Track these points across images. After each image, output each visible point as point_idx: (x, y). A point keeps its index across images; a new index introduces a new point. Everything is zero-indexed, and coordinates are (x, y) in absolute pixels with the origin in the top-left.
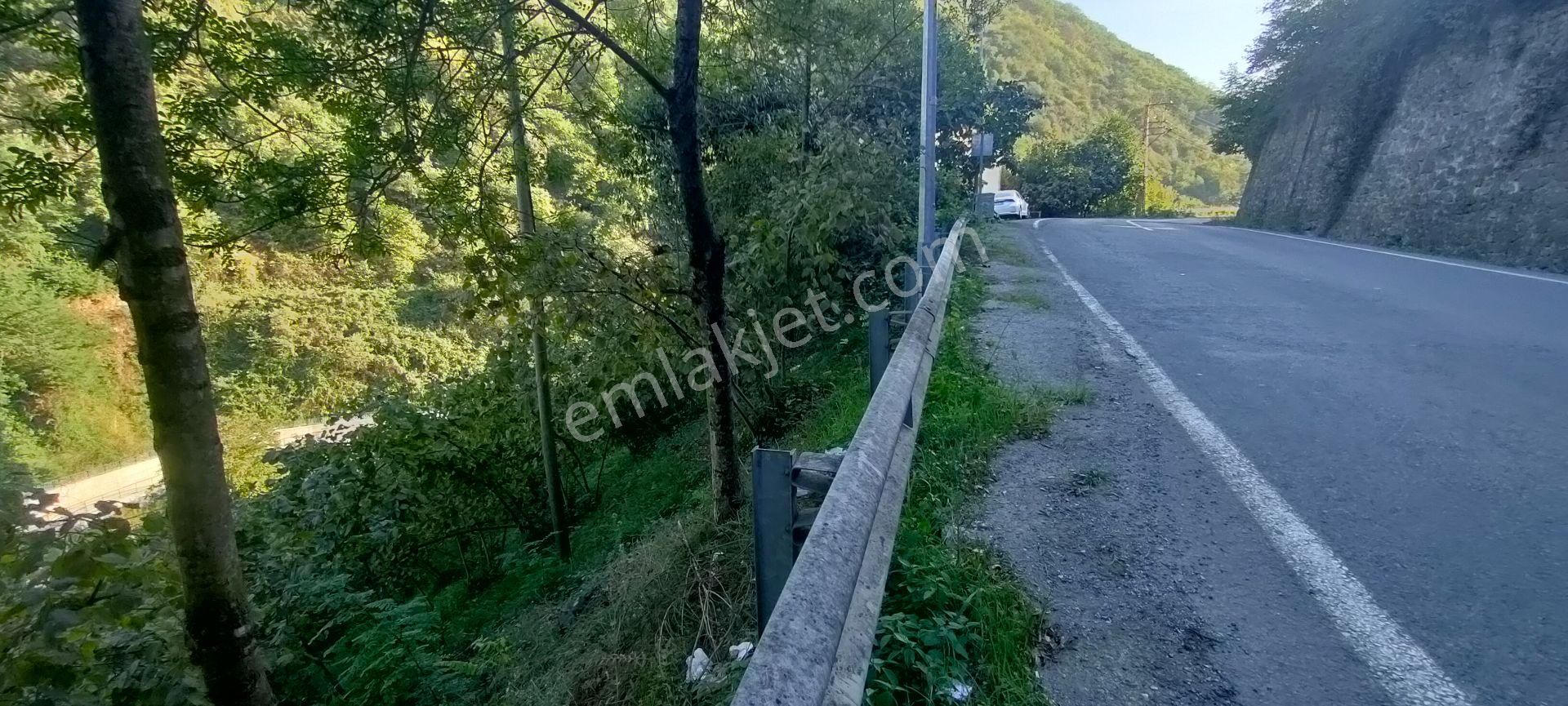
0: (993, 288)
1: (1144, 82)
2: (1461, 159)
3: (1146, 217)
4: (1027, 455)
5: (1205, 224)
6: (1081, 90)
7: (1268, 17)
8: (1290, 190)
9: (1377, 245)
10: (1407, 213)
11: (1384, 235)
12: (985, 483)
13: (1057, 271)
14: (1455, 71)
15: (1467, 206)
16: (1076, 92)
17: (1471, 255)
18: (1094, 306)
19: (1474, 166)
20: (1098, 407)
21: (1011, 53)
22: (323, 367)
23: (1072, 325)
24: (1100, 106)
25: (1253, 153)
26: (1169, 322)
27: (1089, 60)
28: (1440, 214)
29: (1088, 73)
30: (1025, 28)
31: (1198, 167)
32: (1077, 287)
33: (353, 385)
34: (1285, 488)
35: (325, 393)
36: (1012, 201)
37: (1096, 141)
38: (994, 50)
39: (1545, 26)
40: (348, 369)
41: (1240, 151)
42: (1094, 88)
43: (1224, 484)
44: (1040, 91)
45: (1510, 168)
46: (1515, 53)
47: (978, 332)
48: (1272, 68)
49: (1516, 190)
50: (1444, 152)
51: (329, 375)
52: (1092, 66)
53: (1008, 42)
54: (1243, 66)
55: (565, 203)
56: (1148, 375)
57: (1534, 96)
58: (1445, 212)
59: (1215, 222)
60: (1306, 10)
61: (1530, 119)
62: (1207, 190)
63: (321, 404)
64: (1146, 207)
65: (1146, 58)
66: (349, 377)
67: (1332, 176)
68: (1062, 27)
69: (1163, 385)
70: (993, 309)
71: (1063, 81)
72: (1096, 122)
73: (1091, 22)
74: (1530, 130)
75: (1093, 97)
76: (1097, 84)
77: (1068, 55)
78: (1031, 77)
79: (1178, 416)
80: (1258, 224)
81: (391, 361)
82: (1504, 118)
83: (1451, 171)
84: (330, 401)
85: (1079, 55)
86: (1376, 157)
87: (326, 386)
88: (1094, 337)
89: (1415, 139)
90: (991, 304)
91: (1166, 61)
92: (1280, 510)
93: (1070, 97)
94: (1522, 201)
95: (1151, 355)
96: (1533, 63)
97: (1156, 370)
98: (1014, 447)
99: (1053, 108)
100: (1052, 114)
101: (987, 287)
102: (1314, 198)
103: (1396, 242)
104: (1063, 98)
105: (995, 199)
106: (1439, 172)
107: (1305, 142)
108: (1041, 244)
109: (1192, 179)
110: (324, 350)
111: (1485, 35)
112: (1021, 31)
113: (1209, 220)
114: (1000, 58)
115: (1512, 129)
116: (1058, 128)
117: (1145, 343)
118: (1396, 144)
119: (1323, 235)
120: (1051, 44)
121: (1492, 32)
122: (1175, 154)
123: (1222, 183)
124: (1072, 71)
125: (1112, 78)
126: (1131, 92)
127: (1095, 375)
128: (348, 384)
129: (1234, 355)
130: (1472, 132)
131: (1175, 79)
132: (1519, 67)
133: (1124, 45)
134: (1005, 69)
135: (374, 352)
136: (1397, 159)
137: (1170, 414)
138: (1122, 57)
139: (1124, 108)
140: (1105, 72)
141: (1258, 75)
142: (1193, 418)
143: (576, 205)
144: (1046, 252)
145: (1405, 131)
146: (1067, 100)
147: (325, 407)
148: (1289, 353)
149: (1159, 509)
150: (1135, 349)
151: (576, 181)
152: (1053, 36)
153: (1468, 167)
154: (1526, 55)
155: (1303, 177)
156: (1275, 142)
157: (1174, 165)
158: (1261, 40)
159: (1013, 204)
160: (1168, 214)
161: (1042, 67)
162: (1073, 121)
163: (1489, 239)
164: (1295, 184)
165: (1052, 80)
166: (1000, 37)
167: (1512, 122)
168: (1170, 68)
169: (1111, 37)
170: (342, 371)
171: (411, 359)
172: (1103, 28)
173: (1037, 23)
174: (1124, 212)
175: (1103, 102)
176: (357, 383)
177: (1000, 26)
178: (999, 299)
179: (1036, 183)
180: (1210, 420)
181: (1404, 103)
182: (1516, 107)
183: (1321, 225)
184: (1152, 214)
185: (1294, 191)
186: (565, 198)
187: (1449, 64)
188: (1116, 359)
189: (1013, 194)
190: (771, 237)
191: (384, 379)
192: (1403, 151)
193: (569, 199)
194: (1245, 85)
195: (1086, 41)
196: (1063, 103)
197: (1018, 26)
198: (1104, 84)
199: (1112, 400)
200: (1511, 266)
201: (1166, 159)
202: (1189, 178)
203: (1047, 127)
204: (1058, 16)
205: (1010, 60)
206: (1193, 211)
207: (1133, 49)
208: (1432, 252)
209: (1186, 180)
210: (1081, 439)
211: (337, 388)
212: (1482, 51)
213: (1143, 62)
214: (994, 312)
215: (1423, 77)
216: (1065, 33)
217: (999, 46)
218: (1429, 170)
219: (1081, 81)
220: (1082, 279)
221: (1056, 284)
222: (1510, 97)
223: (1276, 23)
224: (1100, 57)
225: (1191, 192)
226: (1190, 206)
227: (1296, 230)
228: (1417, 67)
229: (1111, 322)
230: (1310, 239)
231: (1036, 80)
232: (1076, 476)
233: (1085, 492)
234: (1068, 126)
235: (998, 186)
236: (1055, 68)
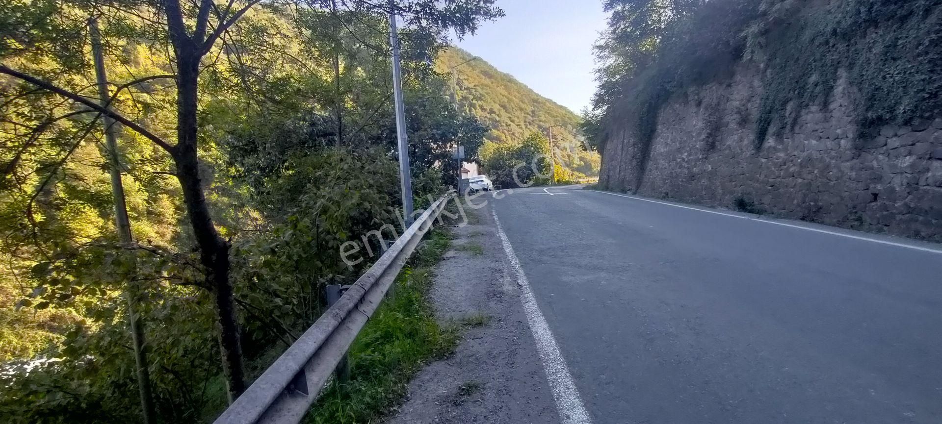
0: (455, 242)
1: (549, 114)
2: (686, 154)
3: (556, 185)
4: (436, 374)
5: (584, 189)
6: (518, 118)
7: (598, 83)
8: (618, 170)
9: (658, 198)
10: (669, 181)
11: (661, 192)
13: (496, 226)
14: (677, 112)
15: (692, 177)
16: (516, 119)
17: (697, 202)
18: (508, 250)
19: (692, 157)
20: (490, 327)
21: (480, 99)
22: (9, 323)
23: (493, 265)
24: (529, 126)
25: (601, 151)
26: (546, 258)
27: (521, 103)
28: (682, 181)
29: (521, 109)
30: (486, 86)
31: (581, 157)
32: (503, 237)
33: (36, 334)
34: (577, 377)
35: (10, 342)
36: (482, 181)
37: (526, 146)
38: (471, 97)
39: (708, 91)
40: (32, 322)
41: (595, 150)
42: (525, 117)
43: (546, 380)
44: (498, 119)
45: (706, 158)
46: (699, 104)
47: (436, 276)
48: (603, 108)
49: (710, 169)
50: (679, 150)
51: (15, 328)
52: (523, 106)
53: (478, 93)
54: (590, 107)
56: (525, 298)
57: (709, 124)
58: (684, 180)
59: (589, 187)
60: (614, 80)
61: (710, 135)
62: (586, 168)
63: (6, 352)
64: (556, 179)
65: (549, 102)
66: (33, 328)
67: (634, 163)
68: (506, 86)
69: (531, 304)
70: (451, 257)
71: (509, 113)
72: (527, 135)
73: (520, 83)
74: (710, 140)
75: (525, 122)
76: (526, 115)
77: (510, 100)
78: (492, 112)
79: (533, 329)
80: (607, 188)
81: (70, 312)
82: (699, 134)
83: (683, 159)
84: (15, 348)
85: (515, 100)
86: (652, 153)
87: (11, 337)
88: (502, 272)
89: (667, 144)
90: (450, 253)
91: (559, 104)
92: (572, 397)
93: (513, 121)
94: (712, 175)
95: (530, 283)
96: (706, 109)
97: (530, 295)
98: (430, 367)
99: (505, 128)
100: (505, 131)
101: (452, 241)
102: (629, 174)
103: (665, 197)
104: (509, 122)
105: (470, 181)
106: (679, 160)
107: (621, 146)
108: (492, 208)
109: (578, 163)
110: (10, 310)
111: (686, 95)
112: (485, 87)
113: (585, 186)
114: (474, 101)
115: (704, 140)
116: (509, 138)
117: (529, 274)
118: (659, 147)
119: (634, 194)
120: (501, 94)
121: (688, 94)
122: (569, 150)
123: (593, 164)
124: (513, 108)
125: (533, 112)
126: (543, 118)
127: (495, 302)
128: (32, 333)
129: (573, 278)
130: (689, 141)
131: (564, 112)
132: (701, 110)
133: (537, 95)
134: (478, 108)
135: (55, 307)
136: (661, 154)
137: (529, 328)
138: (536, 101)
139: (540, 127)
140: (529, 109)
141: (598, 112)
142: (542, 331)
144: (494, 213)
145: (662, 140)
146: (512, 123)
147: (9, 354)
148: (603, 275)
149: (504, 408)
150: (523, 281)
152: (501, 90)
153: (690, 158)
154: (703, 105)
155: (622, 163)
156: (609, 146)
157: (569, 156)
158: (596, 95)
159: (483, 183)
160: (567, 183)
161: (496, 107)
162: (516, 135)
163: (704, 193)
164: (620, 167)
165: (503, 112)
166: (474, 90)
167: (703, 136)
168: (561, 107)
169: (531, 91)
170: (26, 324)
171: (87, 309)
172: (525, 86)
173: (492, 83)
174: (544, 183)
175: (530, 124)
176: (40, 332)
177: (473, 84)
178: (456, 250)
179: (497, 169)
180: (550, 330)
181: (660, 127)
182: (703, 129)
183: (634, 188)
184: (560, 183)
185: (620, 171)
187: (675, 108)
188: (510, 288)
189: (483, 177)
191: (64, 327)
192: (662, 150)
194: (593, 117)
195: (518, 93)
196: (510, 125)
197: (482, 85)
198: (530, 115)
199: (500, 321)
200: (713, 207)
201: (565, 153)
202: (577, 162)
203: (503, 138)
204: (502, 80)
205: (479, 102)
206: (580, 180)
207: (542, 97)
208: (681, 200)
209: (576, 164)
210: (473, 356)
211: (22, 337)
212: (686, 103)
213: (547, 104)
214: (451, 260)
215: (664, 114)
216: (506, 88)
217: (473, 95)
218: (674, 160)
219: (518, 113)
220: (508, 231)
221: (492, 235)
222: (700, 124)
223: (602, 87)
224: (526, 101)
225: (579, 169)
226: (580, 177)
227: (624, 191)
228: (662, 110)
229: (514, 261)
230: (628, 196)
231: (494, 113)
232: (460, 388)
233: (463, 402)
234: (514, 137)
235: (476, 172)
236: (504, 107)
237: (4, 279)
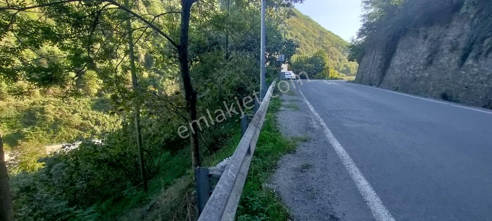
0: (283, 103)
1: (329, 39)
2: (413, 66)
3: (330, 79)
4: (289, 159)
5: (346, 82)
6: (311, 41)
7: (362, 23)
8: (369, 73)
9: (392, 90)
10: (400, 81)
11: (394, 87)
12: (276, 169)
13: (302, 97)
14: (411, 41)
15: (415, 79)
16: (310, 42)
17: (416, 94)
18: (312, 109)
19: (416, 68)
20: (311, 143)
21: (290, 29)
22: (63, 125)
23: (305, 115)
24: (317, 46)
25: (359, 62)
26: (333, 115)
27: (313, 32)
28: (408, 81)
29: (313, 36)
30: (295, 22)
31: (345, 65)
32: (308, 103)
33: (74, 131)
34: (361, 168)
35: (64, 133)
36: (291, 74)
37: (315, 57)
38: (286, 28)
39: (433, 30)
40: (73, 125)
41: (356, 61)
42: (315, 41)
43: (344, 167)
44: (299, 41)
45: (425, 69)
46: (426, 37)
47: (278, 118)
48: (363, 38)
49: (427, 75)
50: (409, 64)
51: (66, 127)
52: (314, 34)
53: (290, 26)
54: (356, 37)
55: (150, 71)
56: (326, 132)
57: (430, 49)
58: (409, 81)
59: (349, 82)
60: (372, 22)
61: (430, 56)
62: (347, 71)
63: (62, 137)
64: (330, 76)
65: (329, 33)
66: (73, 128)
67: (379, 70)
68: (305, 22)
69: (330, 135)
70: (283, 110)
71: (306, 38)
72: (316, 51)
73: (314, 21)
74: (430, 59)
75: (315, 43)
76: (316, 40)
77: (307, 31)
78: (296, 37)
79: (333, 145)
80: (360, 83)
81: (88, 123)
82: (423, 55)
83: (411, 69)
84: (66, 136)
85: (310, 31)
86: (391, 64)
87: (65, 131)
88: (311, 119)
89: (401, 60)
90: (282, 108)
91: (335, 34)
92: (359, 175)
93: (308, 43)
94: (429, 78)
95: (327, 125)
96: (430, 40)
97: (328, 130)
98: (285, 156)
99: (303, 46)
100: (303, 48)
101: (281, 103)
102: (375, 76)
103: (397, 89)
104: (306, 43)
105: (286, 74)
106: (407, 69)
107: (372, 59)
108: (298, 88)
109: (343, 68)
110: (64, 119)
111: (418, 32)
112: (294, 23)
113: (347, 81)
114: (287, 31)
115: (426, 58)
116: (305, 52)
117: (326, 121)
118: (396, 61)
119: (378, 87)
120: (302, 27)
121: (420, 31)
122: (338, 60)
123: (351, 70)
124: (308, 35)
125: (320, 38)
126: (325, 42)
127: (311, 132)
128: (73, 130)
129: (350, 125)
130: (416, 59)
131: (338, 39)
132: (427, 41)
133: (323, 28)
134: (289, 34)
135: (82, 120)
136: (397, 65)
137: (331, 145)
138: (323, 32)
139: (323, 47)
140: (318, 36)
141: (360, 39)
142: (338, 146)
143: (154, 72)
144: (300, 91)
145: (398, 58)
146: (307, 44)
147: (64, 138)
148: (366, 125)
149: (326, 176)
150: (323, 124)
151: (154, 64)
152: (303, 25)
153: (415, 69)
154: (428, 38)
155: (372, 69)
156: (364, 59)
157: (338, 64)
158: (360, 30)
159: (291, 75)
160: (336, 79)
161: (299, 34)
162: (309, 50)
163: (421, 89)
164: (370, 71)
165: (303, 38)
166: (288, 24)
167: (425, 57)
168: (336, 36)
169: (320, 26)
170: (71, 126)
171: (96, 122)
172: (317, 23)
173: (298, 21)
174: (323, 78)
175: (317, 45)
176: (76, 130)
177: (288, 21)
178: (284, 107)
179: (298, 69)
180: (342, 147)
181: (398, 50)
182: (426, 52)
183: (377, 84)
184: (332, 78)
185: (370, 73)
186: (151, 70)
187: (409, 39)
188: (317, 127)
189: (291, 72)
190: (214, 88)
191: (86, 129)
192: (398, 63)
193: (152, 70)
194: (356, 42)
195: (312, 27)
196: (306, 45)
197: (293, 21)
198: (318, 40)
199: (315, 140)
200: (426, 97)
201: (335, 62)
202: (342, 68)
203: (301, 52)
204: (304, 19)
205: (290, 31)
206: (343, 78)
207: (326, 30)
208: (406, 92)
209: (342, 69)
210: (305, 153)
211: (69, 132)
212: (417, 36)
213: (329, 34)
214: (283, 111)
215: (403, 43)
216: (306, 24)
217: (287, 27)
218: (405, 69)
219: (311, 38)
220: (309, 100)
221: (302, 102)
222: (425, 49)
223: (364, 25)
224: (316, 32)
225: (343, 72)
226: (343, 76)
227: (371, 85)
228: (401, 40)
229: (317, 114)
230: (374, 88)
231: (298, 37)
232: (303, 166)
233: (305, 171)
234: (307, 51)
235: (287, 69)
236: (303, 34)
237: (61, 105)
